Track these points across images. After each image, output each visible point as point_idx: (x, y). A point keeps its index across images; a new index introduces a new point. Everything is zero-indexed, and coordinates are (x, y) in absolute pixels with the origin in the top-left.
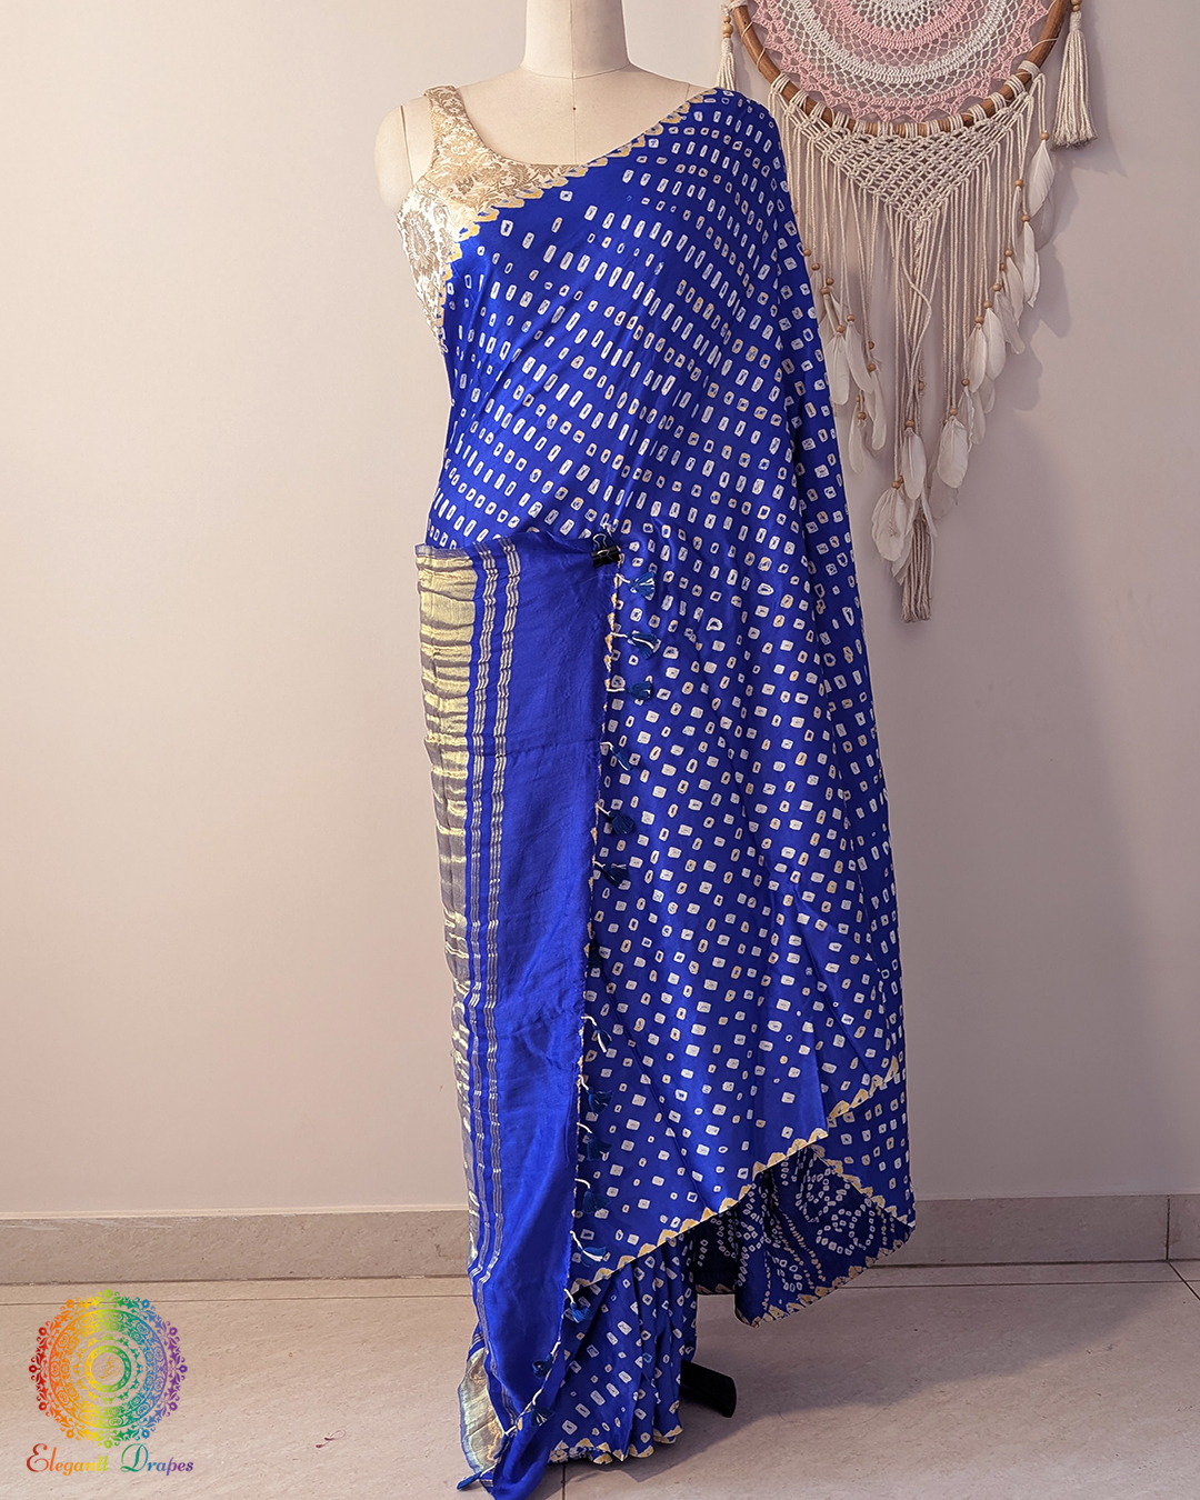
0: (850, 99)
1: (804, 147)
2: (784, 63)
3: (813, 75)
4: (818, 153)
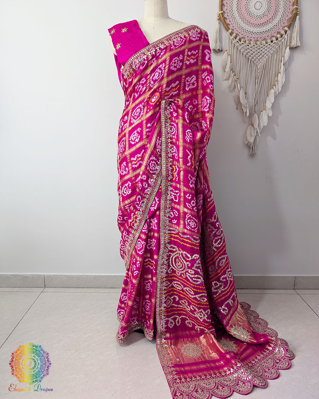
0: (245, 35)
1: (234, 46)
2: (230, 27)
3: (237, 29)
4: (237, 48)
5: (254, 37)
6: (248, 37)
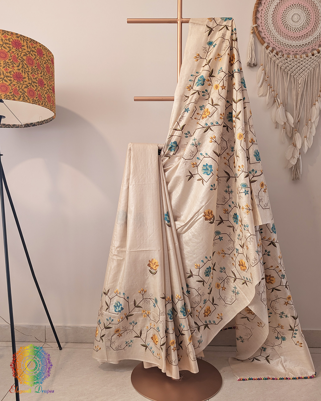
0: (282, 49)
1: (271, 61)
2: (266, 40)
3: (274, 43)
4: (274, 62)
5: (292, 50)
6: (286, 50)
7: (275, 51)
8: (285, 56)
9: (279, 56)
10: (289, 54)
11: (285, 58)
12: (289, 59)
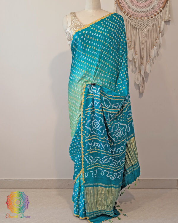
0: (134, 14)
1: (127, 21)
2: (124, 8)
3: (128, 10)
4: (129, 22)
5: (140, 14)
6: (136, 15)
7: (129, 15)
8: (135, 18)
9: (132, 18)
10: (138, 17)
11: (135, 19)
12: (137, 20)
